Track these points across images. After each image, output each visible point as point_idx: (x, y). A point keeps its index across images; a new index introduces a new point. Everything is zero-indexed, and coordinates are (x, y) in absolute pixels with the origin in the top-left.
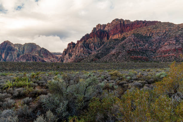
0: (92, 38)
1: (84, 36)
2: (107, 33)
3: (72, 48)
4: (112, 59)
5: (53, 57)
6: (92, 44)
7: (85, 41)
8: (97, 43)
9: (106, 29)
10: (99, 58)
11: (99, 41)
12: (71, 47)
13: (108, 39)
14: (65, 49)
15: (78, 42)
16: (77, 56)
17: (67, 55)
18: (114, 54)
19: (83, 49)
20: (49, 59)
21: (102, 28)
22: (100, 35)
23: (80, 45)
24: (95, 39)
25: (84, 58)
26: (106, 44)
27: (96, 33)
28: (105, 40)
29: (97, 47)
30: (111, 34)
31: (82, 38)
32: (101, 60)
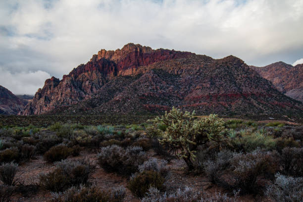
0: (88, 71)
1: (77, 69)
2: (115, 65)
3: (52, 88)
4: (113, 109)
5: (19, 103)
6: (87, 83)
7: (76, 77)
8: (96, 82)
9: (113, 58)
10: (94, 106)
11: (100, 77)
12: (51, 86)
13: (115, 74)
14: (40, 89)
15: (65, 77)
16: (58, 102)
17: (42, 100)
18: (118, 101)
19: (71, 91)
21: (107, 57)
22: (103, 67)
23: (65, 83)
24: (94, 73)
25: (69, 107)
26: (111, 83)
27: (95, 65)
28: (111, 76)
29: (96, 88)
30: (121, 67)
31: (73, 71)
32: (94, 110)
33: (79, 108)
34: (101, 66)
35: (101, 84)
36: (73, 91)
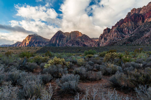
0: (126, 22)
1: (119, 22)
2: (142, 16)
3: (107, 33)
4: (145, 42)
5: (92, 42)
6: (126, 29)
7: (119, 27)
8: (131, 27)
9: (141, 12)
10: (132, 41)
11: (133, 24)
12: (106, 32)
13: (143, 22)
14: (101, 34)
15: (113, 27)
16: (111, 40)
17: (103, 39)
18: (148, 37)
19: (117, 34)
20: (89, 43)
21: (137, 12)
22: (135, 18)
23: (114, 30)
24: (129, 23)
25: (117, 42)
26: (140, 27)
27: (130, 18)
28: (140, 23)
29: (131, 31)
30: (146, 17)
31: (117, 23)
32: (133, 43)
33: (123, 42)
34: (133, 18)
35: (134, 28)
36: (118, 34)
